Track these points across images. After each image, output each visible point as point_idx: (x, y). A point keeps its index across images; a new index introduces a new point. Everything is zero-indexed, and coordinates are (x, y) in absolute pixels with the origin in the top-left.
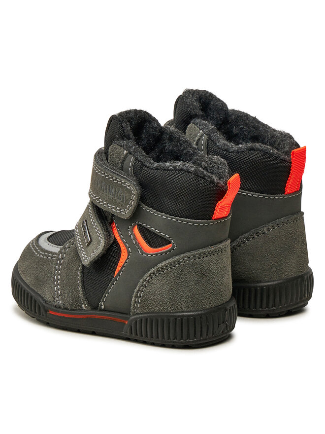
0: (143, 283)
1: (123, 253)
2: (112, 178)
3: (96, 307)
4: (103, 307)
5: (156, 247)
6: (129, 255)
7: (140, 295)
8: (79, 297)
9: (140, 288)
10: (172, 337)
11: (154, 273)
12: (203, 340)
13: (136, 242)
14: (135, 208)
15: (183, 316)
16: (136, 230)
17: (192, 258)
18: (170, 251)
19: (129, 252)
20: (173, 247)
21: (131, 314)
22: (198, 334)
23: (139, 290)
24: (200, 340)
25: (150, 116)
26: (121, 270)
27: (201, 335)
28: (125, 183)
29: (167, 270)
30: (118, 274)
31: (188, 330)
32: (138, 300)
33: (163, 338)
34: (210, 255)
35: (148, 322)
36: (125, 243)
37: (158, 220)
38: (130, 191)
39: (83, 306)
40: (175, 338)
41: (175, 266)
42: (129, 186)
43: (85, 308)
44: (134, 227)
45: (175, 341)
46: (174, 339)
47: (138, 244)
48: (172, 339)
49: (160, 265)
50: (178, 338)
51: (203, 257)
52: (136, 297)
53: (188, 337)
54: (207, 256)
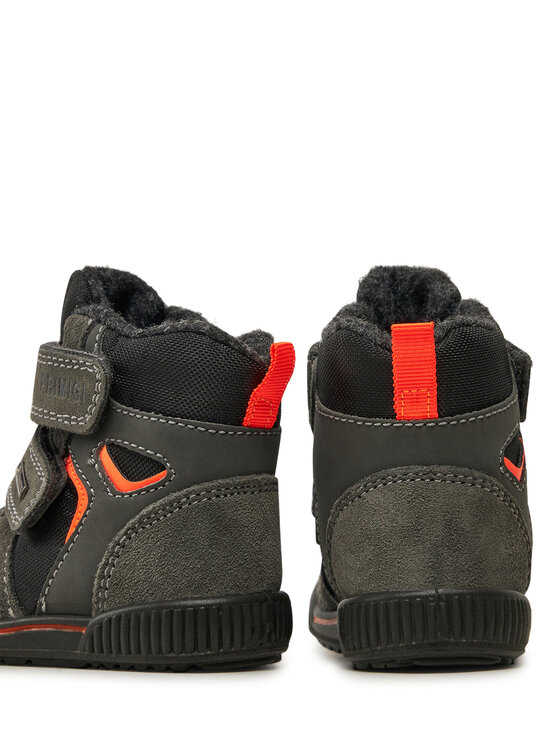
0: (114, 547)
1: (80, 502)
2: (64, 362)
3: (31, 610)
4: (44, 607)
5: (139, 480)
6: (90, 501)
7: (108, 572)
8: (4, 595)
9: (108, 559)
10: (164, 648)
11: (133, 528)
12: (224, 653)
13: (103, 475)
14: (101, 408)
15: (186, 606)
16: (105, 455)
17: (204, 496)
18: (162, 484)
19: (90, 496)
20: (170, 475)
21: (93, 613)
22: (214, 642)
23: (106, 564)
24: (218, 654)
25: (143, 283)
26: (76, 532)
27: (220, 645)
28: (84, 364)
29: (158, 520)
30: (71, 540)
31: (196, 632)
32: (105, 583)
33: (149, 651)
34: (239, 493)
35: (122, 622)
36: (84, 481)
37: (141, 426)
38: (92, 377)
39: (11, 611)
40: (172, 650)
41: (171, 512)
42: (91, 367)
43: (13, 615)
44: (101, 449)
45: (170, 655)
46: (169, 652)
47: (106, 478)
48: (164, 651)
49: (144, 511)
50: (176, 649)
51: (226, 496)
52: (102, 576)
53: (196, 648)
54: (232, 494)
